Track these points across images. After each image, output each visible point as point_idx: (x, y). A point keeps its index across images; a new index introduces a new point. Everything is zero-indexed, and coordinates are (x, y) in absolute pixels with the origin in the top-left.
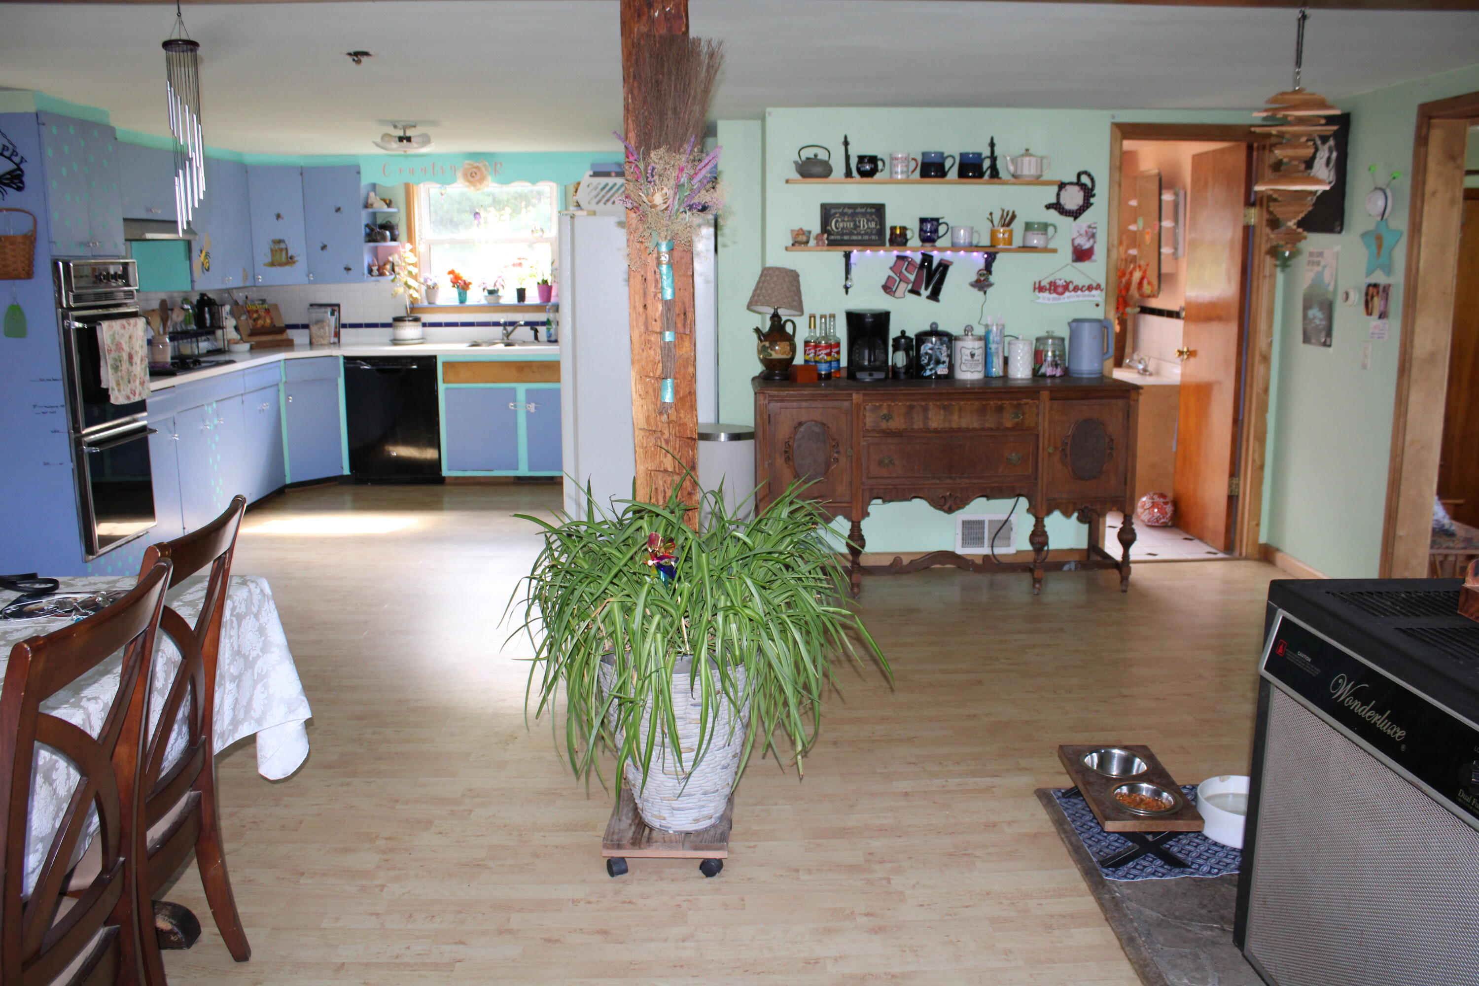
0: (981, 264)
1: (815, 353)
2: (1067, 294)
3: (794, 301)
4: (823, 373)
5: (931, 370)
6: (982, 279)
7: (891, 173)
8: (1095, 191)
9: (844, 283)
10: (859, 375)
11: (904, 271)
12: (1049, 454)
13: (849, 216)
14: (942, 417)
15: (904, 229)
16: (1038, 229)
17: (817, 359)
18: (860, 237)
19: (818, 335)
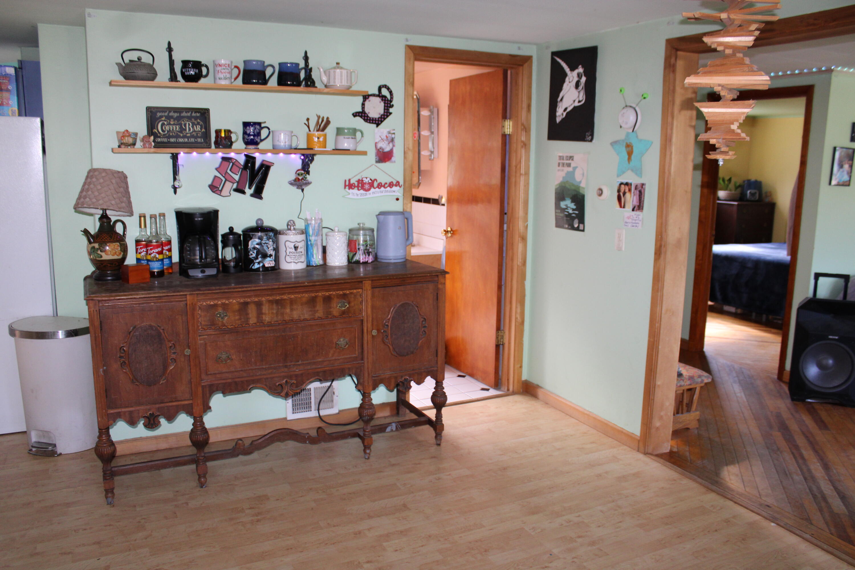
0: (299, 164)
1: (147, 251)
2: (372, 190)
3: (122, 202)
4: (156, 270)
5: (259, 263)
6: (300, 178)
7: (215, 78)
8: (393, 103)
9: (173, 184)
10: (192, 273)
11: (229, 171)
12: (373, 336)
13: (175, 119)
14: (275, 311)
15: (228, 132)
16: (348, 134)
17: (149, 257)
18: (186, 140)
19: (149, 234)
